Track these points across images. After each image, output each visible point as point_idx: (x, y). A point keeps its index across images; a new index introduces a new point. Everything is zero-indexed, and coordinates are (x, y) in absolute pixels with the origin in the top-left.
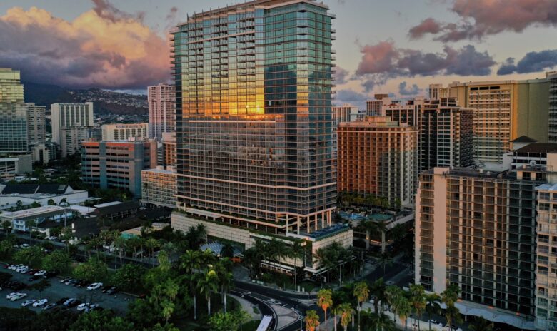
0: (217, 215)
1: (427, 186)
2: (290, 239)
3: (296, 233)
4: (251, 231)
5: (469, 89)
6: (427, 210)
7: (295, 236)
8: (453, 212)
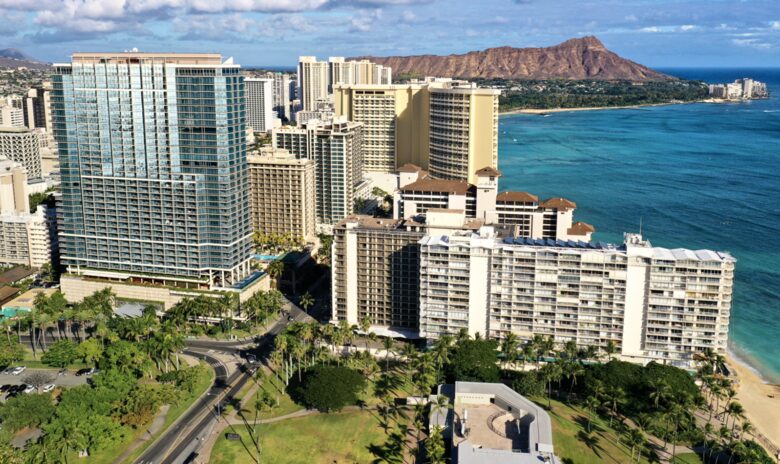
0: (125, 276)
1: (341, 237)
2: (215, 292)
3: (221, 286)
4: (170, 289)
5: (354, 92)
6: (341, 257)
7: (220, 289)
8: (361, 257)
